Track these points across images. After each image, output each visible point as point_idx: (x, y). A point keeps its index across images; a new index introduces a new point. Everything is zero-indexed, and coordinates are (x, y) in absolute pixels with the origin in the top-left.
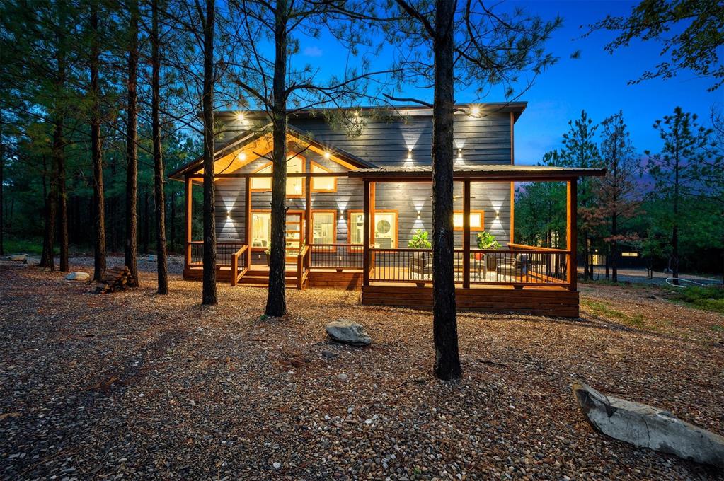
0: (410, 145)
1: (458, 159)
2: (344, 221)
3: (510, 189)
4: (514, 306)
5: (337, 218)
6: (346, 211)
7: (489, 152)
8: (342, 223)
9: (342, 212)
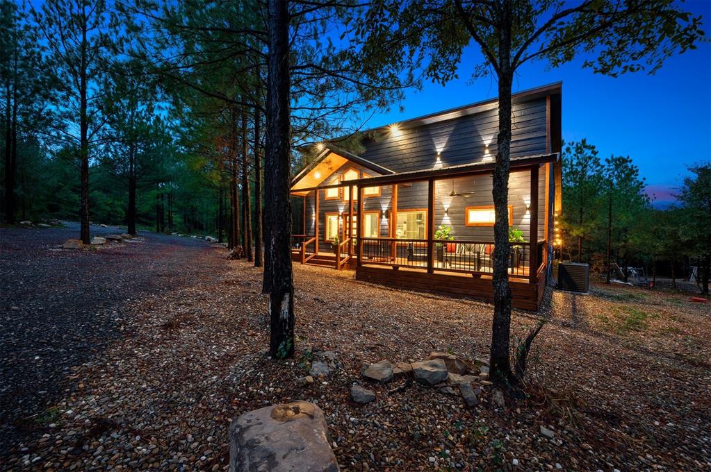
0: (440, 149)
1: (485, 156)
2: (386, 219)
3: (545, 180)
4: (470, 293)
5: (381, 217)
6: (387, 211)
7: (520, 144)
8: (385, 220)
9: (384, 212)
